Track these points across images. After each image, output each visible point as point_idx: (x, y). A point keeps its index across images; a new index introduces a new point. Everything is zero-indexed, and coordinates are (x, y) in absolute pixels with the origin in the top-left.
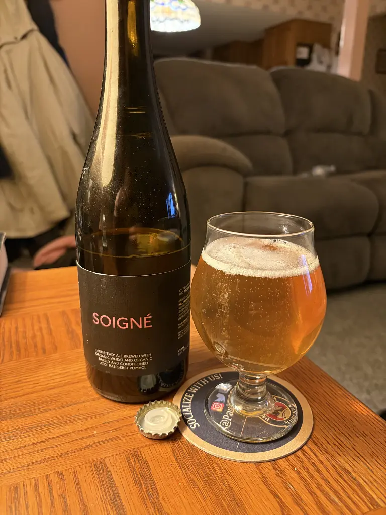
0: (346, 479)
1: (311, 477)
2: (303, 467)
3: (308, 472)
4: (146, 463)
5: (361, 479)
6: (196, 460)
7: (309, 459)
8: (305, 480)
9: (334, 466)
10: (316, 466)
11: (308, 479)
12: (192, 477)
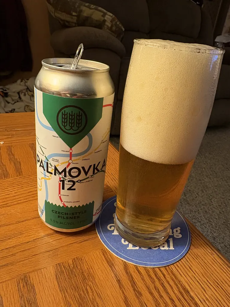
0: (186, 297)
1: (161, 296)
2: (155, 287)
3: (159, 292)
4: (33, 287)
5: (197, 297)
6: (74, 283)
7: (159, 279)
8: (156, 299)
9: (177, 285)
10: (164, 286)
11: (158, 299)
12: (70, 300)
